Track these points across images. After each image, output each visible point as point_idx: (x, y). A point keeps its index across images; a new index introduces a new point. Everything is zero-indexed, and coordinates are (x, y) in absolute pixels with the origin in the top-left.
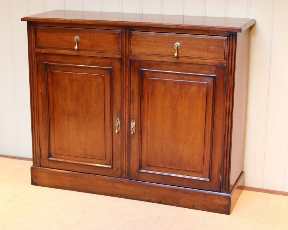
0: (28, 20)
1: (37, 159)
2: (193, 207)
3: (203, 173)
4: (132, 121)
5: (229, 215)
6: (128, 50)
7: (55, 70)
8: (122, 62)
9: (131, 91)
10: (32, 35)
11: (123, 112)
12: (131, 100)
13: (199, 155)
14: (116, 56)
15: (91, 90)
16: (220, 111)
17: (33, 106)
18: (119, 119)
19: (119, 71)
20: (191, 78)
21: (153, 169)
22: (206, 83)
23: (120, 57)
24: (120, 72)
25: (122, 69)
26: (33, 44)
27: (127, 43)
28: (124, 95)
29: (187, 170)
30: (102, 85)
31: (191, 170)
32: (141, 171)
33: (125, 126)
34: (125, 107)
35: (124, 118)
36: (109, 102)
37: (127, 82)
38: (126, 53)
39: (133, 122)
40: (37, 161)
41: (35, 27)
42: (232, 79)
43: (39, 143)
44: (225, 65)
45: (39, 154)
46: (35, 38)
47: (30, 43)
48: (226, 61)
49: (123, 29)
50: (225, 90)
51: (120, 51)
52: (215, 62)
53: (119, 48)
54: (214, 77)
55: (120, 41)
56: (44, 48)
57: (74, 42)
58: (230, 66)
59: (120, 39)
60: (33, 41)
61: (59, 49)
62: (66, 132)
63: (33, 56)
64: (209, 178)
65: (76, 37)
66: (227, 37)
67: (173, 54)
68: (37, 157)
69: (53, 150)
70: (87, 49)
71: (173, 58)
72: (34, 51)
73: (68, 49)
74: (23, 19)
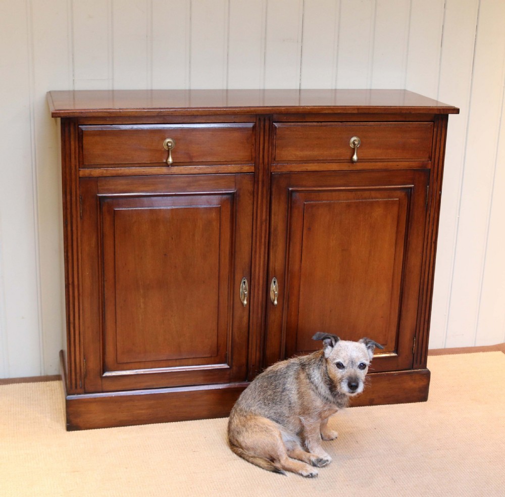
0: (62, 115)
1: (78, 380)
2: (371, 403)
3: (386, 345)
4: (273, 280)
5: (425, 403)
6: (268, 158)
7: (119, 206)
8: (256, 179)
10: (72, 143)
11: (255, 266)
12: (272, 244)
13: (382, 317)
14: (246, 168)
15: (194, 235)
16: (416, 242)
17: (71, 282)
18: (246, 281)
19: (249, 195)
20: (373, 194)
22: (398, 199)
23: (252, 169)
24: (252, 197)
25: (255, 190)
26: (73, 160)
27: (266, 145)
28: (258, 237)
30: (215, 224)
33: (258, 290)
34: (260, 257)
35: (257, 277)
36: (227, 252)
37: (264, 214)
38: (263, 162)
39: (275, 282)
40: (78, 383)
41: (78, 127)
42: (439, 188)
43: (82, 350)
44: (429, 167)
45: (82, 370)
46: (77, 149)
47: (67, 159)
48: (431, 161)
49: (260, 119)
50: (427, 208)
51: (254, 160)
52: (414, 164)
53: (252, 155)
54: (411, 188)
55: (254, 141)
56: (99, 166)
57: (163, 149)
58: (436, 168)
59: (253, 138)
60: (73, 156)
61: (130, 165)
62: (140, 320)
63: (74, 184)
64: (396, 351)
65: (168, 140)
66: (433, 122)
67: (348, 158)
68: (78, 377)
69: (110, 358)
70: (188, 160)
71: (349, 164)
72: (76, 175)
73: (150, 165)
74: (54, 115)
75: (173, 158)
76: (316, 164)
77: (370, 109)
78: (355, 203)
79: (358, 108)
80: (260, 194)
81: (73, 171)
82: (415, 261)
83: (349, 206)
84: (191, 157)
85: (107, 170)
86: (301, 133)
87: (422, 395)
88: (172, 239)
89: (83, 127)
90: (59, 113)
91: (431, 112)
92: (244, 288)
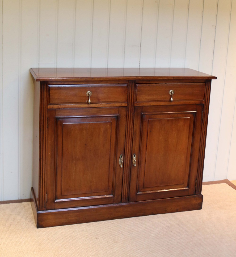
0: (41, 80)
2: (177, 211)
3: (184, 184)
4: (134, 155)
5: (201, 210)
6: (133, 100)
7: (65, 122)
8: (128, 109)
9: (134, 132)
10: (45, 93)
11: (126, 150)
12: (134, 138)
13: (182, 171)
14: (123, 105)
15: (99, 135)
16: (198, 137)
17: (41, 158)
18: (122, 156)
19: (124, 116)
20: (179, 115)
21: (148, 189)
22: (190, 117)
23: (126, 105)
24: (126, 117)
25: (127, 115)
26: (45, 101)
28: (128, 136)
29: (174, 184)
30: (109, 130)
31: (176, 184)
32: (139, 193)
33: (128, 160)
34: (129, 145)
35: (127, 155)
36: (114, 143)
37: (131, 125)
38: (131, 102)
39: (135, 156)
40: (43, 205)
41: (48, 86)
42: (207, 112)
43: (46, 190)
44: (203, 103)
45: (45, 199)
46: (47, 96)
47: (42, 100)
48: (204, 100)
49: (130, 82)
50: (202, 121)
51: (127, 101)
52: (196, 102)
53: (126, 99)
54: (195, 112)
55: (127, 92)
56: (57, 104)
57: (86, 96)
58: (206, 104)
59: (127, 91)
60: (45, 99)
61: (71, 103)
62: (73, 175)
63: (45, 112)
64: (188, 186)
65: (89, 92)
66: (205, 83)
67: (168, 99)
68: (43, 202)
69: (59, 193)
70: (97, 101)
71: (169, 102)
72: (46, 108)
73: (80, 103)
74: (38, 80)
75: (91, 100)
76: (154, 102)
77: (178, 77)
78: (171, 119)
79: (174, 77)
80: (129, 116)
81: (45, 106)
82: (197, 145)
83: (168, 121)
84: (99, 100)
85: (60, 105)
86: (148, 89)
87: (199, 207)
88: (89, 137)
89: (50, 86)
90: (40, 79)
91: (204, 79)
92: (121, 159)
